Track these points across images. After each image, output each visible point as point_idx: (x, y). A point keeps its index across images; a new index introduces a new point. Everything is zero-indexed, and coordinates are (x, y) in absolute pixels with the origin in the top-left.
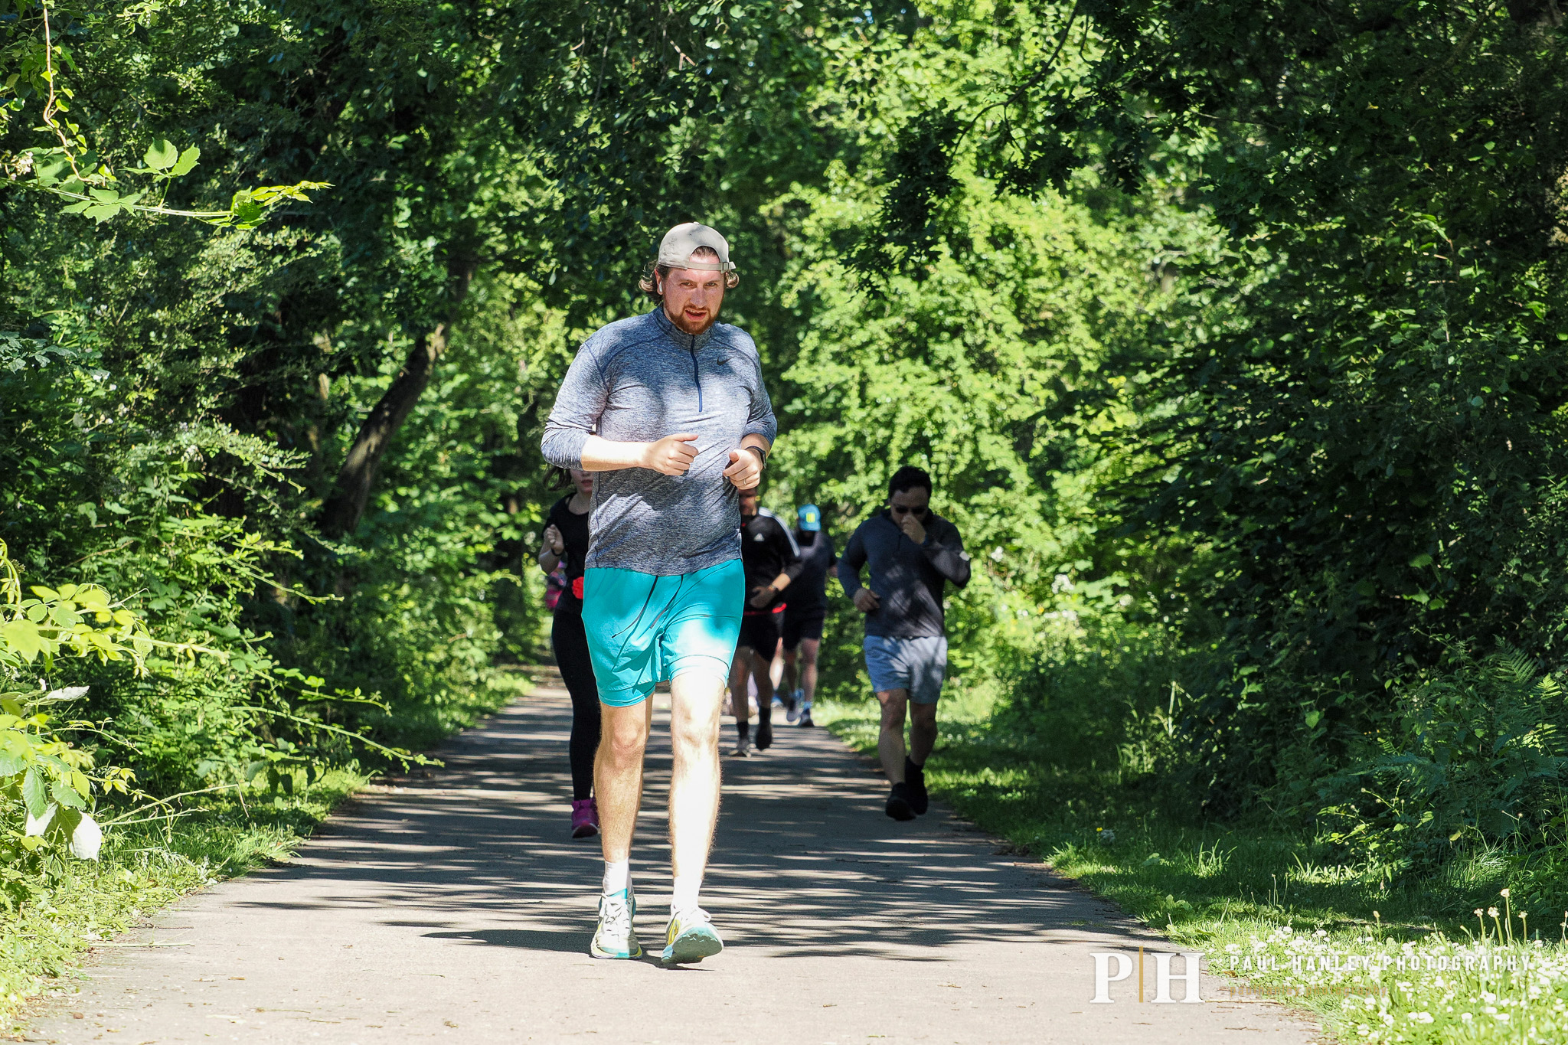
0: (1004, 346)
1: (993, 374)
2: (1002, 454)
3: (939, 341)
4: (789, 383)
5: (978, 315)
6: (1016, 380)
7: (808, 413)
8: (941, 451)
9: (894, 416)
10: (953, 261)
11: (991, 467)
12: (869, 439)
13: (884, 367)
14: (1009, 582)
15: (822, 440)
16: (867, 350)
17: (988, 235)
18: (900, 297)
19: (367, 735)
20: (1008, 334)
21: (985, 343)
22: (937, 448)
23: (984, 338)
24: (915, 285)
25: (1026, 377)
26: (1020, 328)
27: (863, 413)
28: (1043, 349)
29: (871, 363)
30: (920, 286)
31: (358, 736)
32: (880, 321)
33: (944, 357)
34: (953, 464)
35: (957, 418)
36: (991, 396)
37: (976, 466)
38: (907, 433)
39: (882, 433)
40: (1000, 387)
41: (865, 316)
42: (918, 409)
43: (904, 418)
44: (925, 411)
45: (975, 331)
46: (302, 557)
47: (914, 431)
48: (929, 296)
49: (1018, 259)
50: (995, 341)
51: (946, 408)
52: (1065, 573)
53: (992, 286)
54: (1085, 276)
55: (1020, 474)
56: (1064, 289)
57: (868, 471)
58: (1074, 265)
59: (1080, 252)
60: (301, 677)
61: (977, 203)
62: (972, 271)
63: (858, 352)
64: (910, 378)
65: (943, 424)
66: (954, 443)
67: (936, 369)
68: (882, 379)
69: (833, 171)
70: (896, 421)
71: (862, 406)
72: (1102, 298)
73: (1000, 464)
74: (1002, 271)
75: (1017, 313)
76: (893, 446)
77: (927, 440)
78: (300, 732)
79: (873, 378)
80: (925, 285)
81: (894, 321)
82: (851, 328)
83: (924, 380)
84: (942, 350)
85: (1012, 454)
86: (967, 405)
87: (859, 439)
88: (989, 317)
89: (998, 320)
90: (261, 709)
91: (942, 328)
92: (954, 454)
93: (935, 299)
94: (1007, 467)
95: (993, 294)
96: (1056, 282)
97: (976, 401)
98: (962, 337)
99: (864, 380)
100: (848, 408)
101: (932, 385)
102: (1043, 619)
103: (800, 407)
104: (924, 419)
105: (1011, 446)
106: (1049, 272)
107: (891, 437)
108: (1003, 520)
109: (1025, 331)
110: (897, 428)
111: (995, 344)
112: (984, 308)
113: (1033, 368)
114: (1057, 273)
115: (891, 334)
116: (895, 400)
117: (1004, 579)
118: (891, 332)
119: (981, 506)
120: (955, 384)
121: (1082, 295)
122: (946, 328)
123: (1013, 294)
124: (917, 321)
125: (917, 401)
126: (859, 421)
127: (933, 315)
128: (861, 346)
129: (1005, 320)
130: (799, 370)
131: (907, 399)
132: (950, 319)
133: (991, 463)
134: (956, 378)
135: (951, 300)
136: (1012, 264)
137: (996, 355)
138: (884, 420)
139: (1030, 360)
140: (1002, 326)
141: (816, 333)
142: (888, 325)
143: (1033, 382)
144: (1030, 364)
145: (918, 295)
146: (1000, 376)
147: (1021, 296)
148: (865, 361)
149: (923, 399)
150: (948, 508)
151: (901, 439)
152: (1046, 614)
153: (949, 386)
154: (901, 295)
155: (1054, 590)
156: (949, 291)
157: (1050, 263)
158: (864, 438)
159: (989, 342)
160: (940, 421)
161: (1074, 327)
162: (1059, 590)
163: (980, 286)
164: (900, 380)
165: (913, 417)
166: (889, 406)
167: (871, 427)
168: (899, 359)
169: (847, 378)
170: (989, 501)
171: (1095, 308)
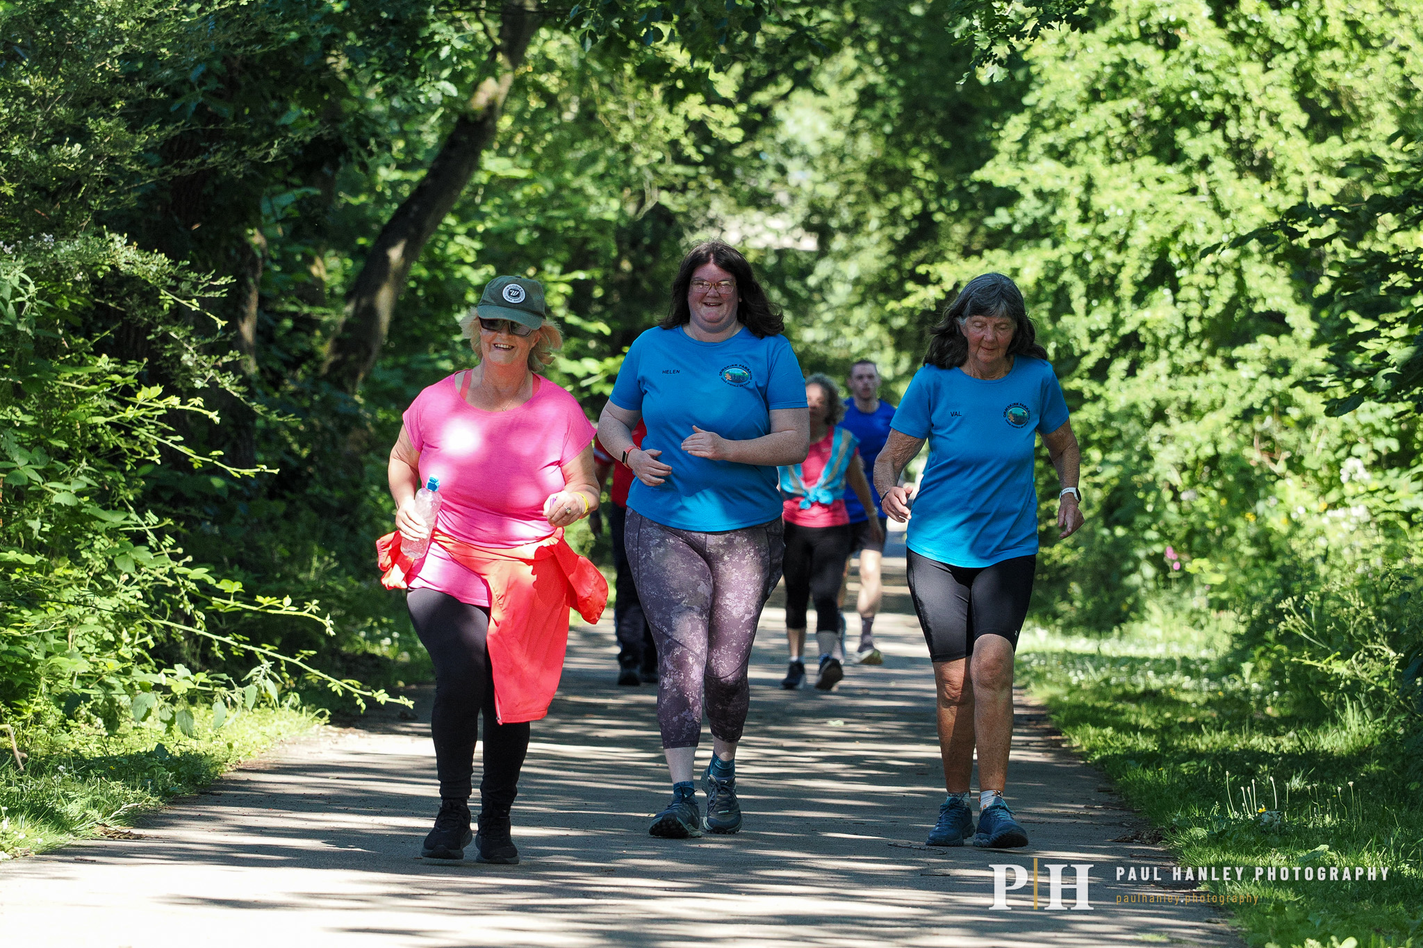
0: (1282, 143)
1: (1265, 179)
2: (1274, 289)
3: (1194, 134)
4: (986, 186)
5: (1246, 98)
6: (1299, 190)
7: (1017, 229)
8: (1190, 284)
9: (1127, 235)
10: (1212, 24)
11: (1259, 308)
12: (1095, 267)
13: (1115, 167)
14: (1282, 466)
15: (1030, 266)
16: (1093, 143)
18: (1140, 73)
19: (309, 661)
20: (1286, 128)
21: (1255, 139)
22: (1182, 282)
23: (1252, 130)
24: (1161, 54)
25: (1310, 186)
26: (1303, 119)
27: (1085, 230)
28: (1336, 149)
29: (1096, 161)
30: (1166, 56)
31: (296, 661)
32: (1110, 104)
33: (1196, 156)
34: (1205, 302)
36: (1260, 210)
37: (1240, 306)
38: (1143, 259)
39: (1111, 256)
40: (1275, 198)
41: (1095, 96)
43: (1140, 239)
44: (1168, 231)
45: (1239, 119)
46: (217, 420)
47: (1153, 257)
48: (1178, 69)
49: (1304, 25)
50: (1270, 135)
51: (1200, 226)
52: (1359, 457)
53: (1266, 58)
54: (1393, 48)
55: (1300, 318)
56: (1365, 67)
57: (1088, 313)
58: (1377, 33)
59: (1387, 15)
60: (211, 581)
62: (1237, 38)
63: (1081, 146)
64: (1151, 183)
65: (1195, 249)
66: (1208, 274)
67: (1188, 171)
68: (1112, 184)
70: (1130, 242)
71: (1084, 220)
72: (1416, 81)
73: (1273, 304)
74: (1281, 40)
75: (1300, 99)
76: (1125, 276)
77: (1172, 269)
79: (1097, 182)
80: (1174, 55)
81: (1130, 105)
82: (1073, 113)
83: (1169, 186)
84: (1195, 146)
85: (1290, 291)
86: (1228, 221)
87: (1080, 266)
88: (1257, 102)
89: (1273, 106)
90: (165, 622)
91: (1197, 115)
92: (1209, 288)
93: (1187, 75)
94: (1283, 310)
95: (1267, 70)
96: (1353, 57)
97: (1241, 216)
98: (1224, 128)
99: (1089, 185)
100: (1063, 224)
101: (1180, 193)
102: (1325, 520)
103: (1007, 220)
104: (1168, 240)
105: (1288, 280)
106: (1345, 42)
107: (1123, 265)
108: (1276, 381)
109: (1312, 122)
110: (1130, 251)
111: (1269, 141)
112: (1253, 93)
113: (1320, 172)
114: (1356, 44)
115: (1126, 123)
116: (1129, 213)
117: (1275, 462)
118: (1125, 119)
119: (1245, 361)
120: (1212, 193)
121: (1389, 75)
122: (1201, 116)
123: (1295, 71)
124: (1161, 105)
125: (1158, 216)
126: (1080, 241)
127: (1184, 98)
128: (1087, 138)
129: (1282, 108)
130: (999, 168)
131: (1145, 213)
132: (1207, 103)
133: (1260, 303)
134: (1212, 185)
135: (1209, 78)
136: (1294, 31)
137: (1270, 155)
138: (1114, 240)
139: (1317, 162)
140: (1277, 115)
141: (1025, 118)
142: (1121, 110)
143: (1320, 192)
144: (1316, 167)
145: (1163, 69)
146: (1274, 184)
147: (1306, 74)
148: (1090, 158)
149: (1167, 213)
150: (1199, 363)
151: (1134, 268)
152: (1330, 513)
153: (1204, 196)
154: (1140, 70)
155: (1344, 479)
156: (1207, 66)
157: (1346, 30)
158: (1086, 263)
159: (1259, 137)
160: (1189, 243)
161: (1377, 120)
162: (1351, 480)
163: (1249, 59)
164: (1137, 186)
165: (1152, 237)
166: (1120, 221)
167: (1096, 249)
168: (1136, 156)
169: (1065, 183)
170: (1257, 355)
171: (1408, 93)
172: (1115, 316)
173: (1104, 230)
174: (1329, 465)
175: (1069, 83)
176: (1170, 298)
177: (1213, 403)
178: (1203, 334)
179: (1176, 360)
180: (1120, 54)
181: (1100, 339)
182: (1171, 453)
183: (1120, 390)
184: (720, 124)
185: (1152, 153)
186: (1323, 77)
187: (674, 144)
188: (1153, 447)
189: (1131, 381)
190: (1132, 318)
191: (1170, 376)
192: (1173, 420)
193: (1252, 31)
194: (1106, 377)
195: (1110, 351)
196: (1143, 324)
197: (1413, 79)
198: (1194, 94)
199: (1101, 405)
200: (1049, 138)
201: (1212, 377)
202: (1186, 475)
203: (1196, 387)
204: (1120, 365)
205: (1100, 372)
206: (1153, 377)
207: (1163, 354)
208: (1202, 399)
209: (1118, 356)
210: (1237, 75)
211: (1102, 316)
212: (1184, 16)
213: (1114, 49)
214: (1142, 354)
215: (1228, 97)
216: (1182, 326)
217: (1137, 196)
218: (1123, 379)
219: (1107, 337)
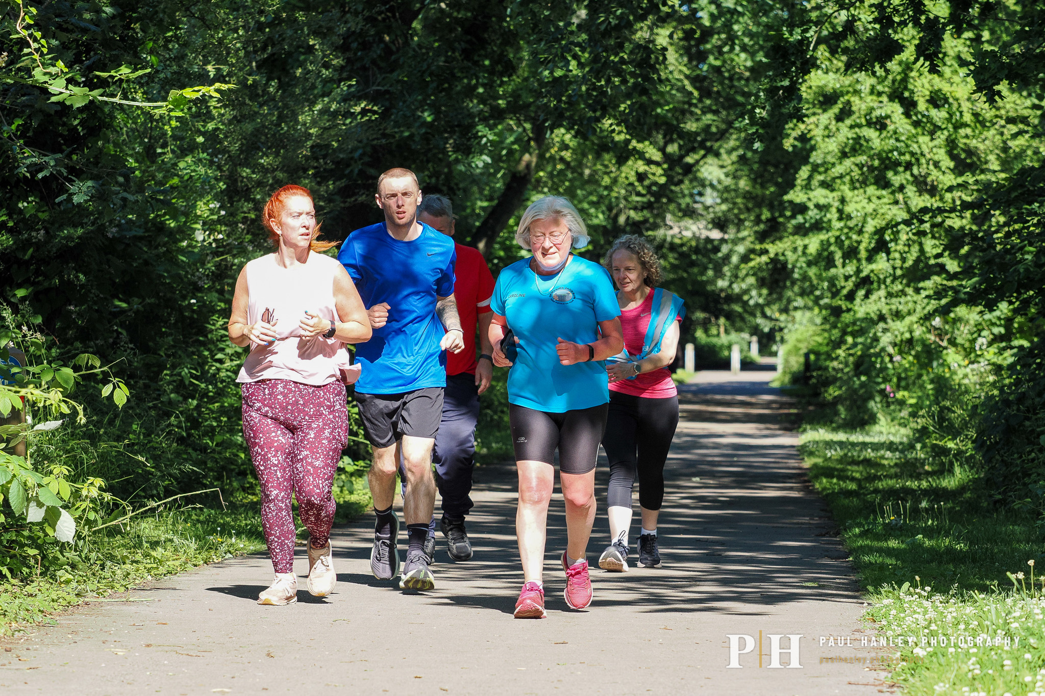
0: (941, 177)
1: (933, 195)
2: (939, 252)
3: (896, 173)
4: (791, 203)
5: (922, 154)
6: (950, 201)
7: (807, 225)
8: (896, 251)
9: (863, 226)
10: (903, 117)
11: (932, 262)
12: (847, 243)
13: (856, 192)
14: (945, 343)
15: (813, 243)
16: (844, 179)
17: (928, 98)
20: (943, 169)
21: (927, 175)
22: (892, 249)
23: (926, 171)
24: (877, 133)
25: (956, 199)
26: (952, 165)
27: (842, 224)
28: (968, 178)
29: (846, 188)
30: (881, 134)
32: (852, 159)
33: (897, 185)
34: (904, 260)
37: (921, 261)
38: (871, 238)
39: (855, 237)
41: (844, 155)
42: (880, 221)
43: (869, 228)
44: (884, 223)
45: (919, 165)
47: (876, 237)
48: (887, 140)
49: (951, 115)
50: (935, 173)
51: (900, 220)
52: (984, 337)
53: (932, 133)
54: (997, 127)
55: (953, 267)
56: (983, 137)
57: (844, 266)
58: (989, 119)
61: (921, 75)
62: (916, 124)
63: (838, 181)
64: (874, 199)
66: (905, 245)
67: (893, 193)
68: (854, 200)
69: (820, 53)
70: (864, 230)
71: (840, 219)
72: (1010, 143)
73: (939, 260)
74: (940, 124)
75: (950, 153)
76: (862, 247)
77: (886, 243)
79: (847, 199)
80: (884, 133)
81: (862, 159)
82: (834, 164)
83: (885, 200)
84: (896, 179)
87: (839, 241)
88: (928, 156)
89: (936, 158)
91: (897, 164)
92: (905, 252)
93: (892, 143)
94: (944, 262)
95: (932, 139)
96: (977, 132)
98: (911, 170)
99: (843, 201)
100: (830, 221)
101: (889, 204)
102: (968, 370)
103: (803, 221)
104: (884, 228)
106: (972, 124)
107: (861, 241)
109: (956, 167)
110: (864, 235)
111: (935, 176)
112: (926, 150)
114: (978, 125)
115: (861, 169)
116: (863, 215)
117: (942, 340)
118: (860, 166)
119: (924, 289)
120: (906, 203)
121: (995, 140)
122: (900, 164)
123: (947, 139)
124: (879, 159)
125: (878, 216)
126: (838, 229)
127: (890, 155)
128: (841, 177)
129: (941, 159)
130: (796, 194)
131: (871, 214)
132: (902, 158)
133: (932, 259)
134: (906, 199)
135: (902, 144)
136: (946, 119)
137: (935, 183)
138: (856, 229)
140: (939, 162)
141: (809, 167)
142: (858, 162)
145: (879, 140)
146: (938, 198)
147: (953, 141)
148: (842, 187)
149: (883, 214)
150: (902, 291)
151: (866, 243)
152: (970, 366)
153: (902, 205)
154: (867, 141)
155: (977, 348)
156: (903, 138)
157: (973, 118)
158: (842, 241)
159: (929, 174)
161: (990, 164)
162: (981, 349)
163: (923, 134)
164: (866, 201)
165: (876, 227)
166: (859, 219)
167: (847, 233)
168: (866, 185)
169: (830, 200)
170: (931, 286)
171: (1005, 149)
172: (858, 268)
174: (970, 341)
175: (831, 148)
176: (885, 258)
177: (909, 311)
178: (903, 276)
179: (889, 289)
180: (856, 133)
181: (850, 280)
182: (889, 337)
183: (861, 306)
184: (654, 174)
185: (875, 184)
186: (962, 142)
188: (879, 334)
189: (868, 301)
190: (867, 269)
191: (886, 298)
192: (889, 321)
193: (925, 120)
194: (854, 299)
195: (856, 286)
196: (872, 271)
198: (895, 153)
199: (852, 313)
200: (821, 178)
201: (909, 298)
202: (896, 348)
203: (900, 303)
204: (861, 293)
205: (851, 297)
206: (878, 299)
207: (883, 286)
208: (903, 308)
209: (860, 288)
210: (917, 142)
211: (850, 269)
212: (889, 112)
213: (853, 131)
214: (872, 287)
215: (913, 154)
216: (892, 272)
217: (866, 206)
218: (863, 300)
219: (853, 279)
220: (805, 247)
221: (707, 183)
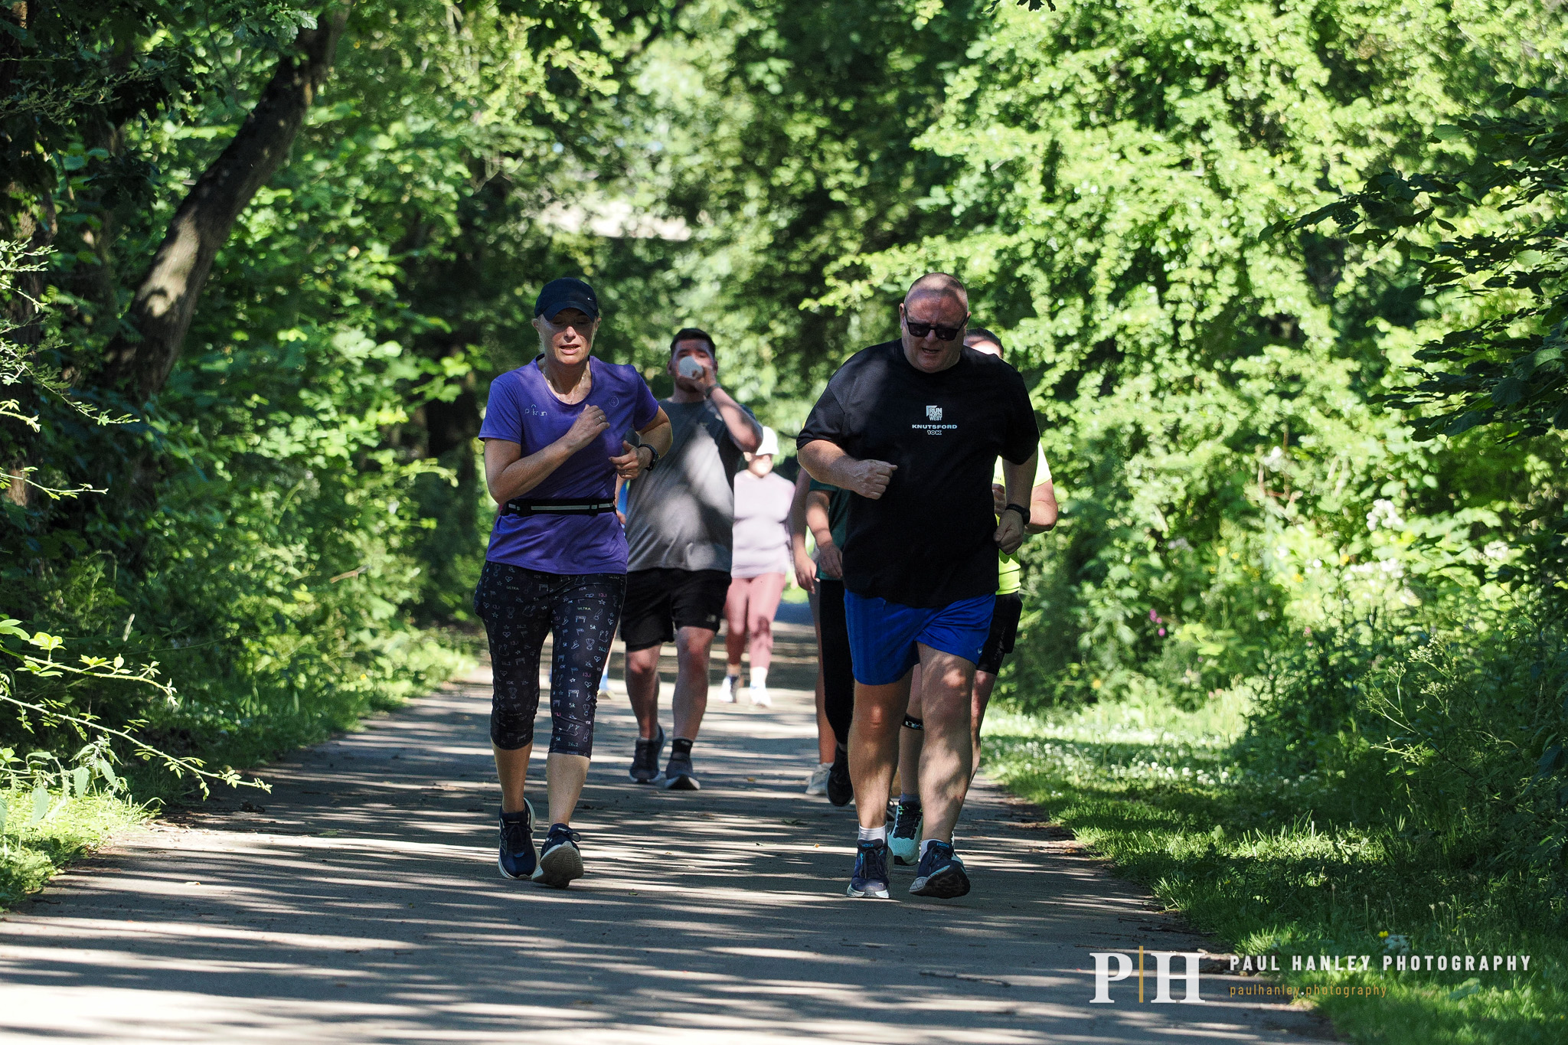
0: (1297, 104)
1: (1274, 150)
2: (1285, 288)
3: (1187, 93)
4: (926, 155)
5: (1252, 49)
6: (1316, 164)
7: (956, 211)
8: (1182, 281)
9: (1103, 219)
11: (1267, 311)
12: (1060, 258)
13: (1088, 131)
14: (1292, 510)
15: (979, 256)
16: (1061, 102)
18: (1120, 15)
20: (1303, 85)
21: (1263, 99)
22: (1171, 277)
23: (1261, 88)
25: (1332, 160)
26: (1324, 76)
27: (1048, 211)
28: (1362, 113)
29: (1063, 126)
32: (1083, 54)
33: (1191, 121)
34: (1201, 304)
35: (1210, 225)
36: (1269, 189)
37: (1242, 308)
38: (1124, 248)
39: (1082, 245)
40: (1288, 174)
41: (1060, 44)
42: (1145, 208)
43: (1119, 223)
44: (1156, 211)
46: (37, 427)
47: (1136, 245)
48: (1169, 13)
50: (1282, 95)
51: (1193, 207)
52: (1389, 498)
55: (1317, 324)
57: (1053, 315)
60: (23, 635)
63: (1045, 106)
64: (1132, 153)
65: (1187, 235)
66: (1204, 268)
67: (1179, 139)
68: (1084, 154)
70: (1106, 227)
71: (1049, 199)
72: (1465, 29)
73: (1282, 306)
75: (1319, 49)
76: (1100, 269)
77: (1159, 261)
78: (27, 725)
79: (1068, 151)
81: (1108, 55)
82: (1033, 66)
83: (1156, 158)
84: (1189, 109)
85: (1304, 289)
86: (1229, 202)
87: (1043, 257)
88: (1268, 53)
89: (1286, 59)
91: (1191, 68)
92: (1205, 287)
93: (1180, 19)
94: (1295, 313)
95: (1279, 13)
97: (1245, 196)
98: (1225, 86)
99: (1054, 155)
100: (1024, 203)
101: (1170, 167)
102: (1347, 576)
103: (944, 201)
104: (1154, 225)
105: (1302, 277)
107: (1097, 255)
108: (1286, 402)
109: (1332, 81)
110: (1107, 239)
111: (1281, 101)
112: (1262, 39)
113: (1344, 143)
115: (1102, 77)
116: (1105, 190)
117: (1284, 504)
118: (1101, 73)
119: (1248, 377)
120: (1209, 167)
121: (1431, 20)
122: (1197, 70)
123: (1313, 15)
124: (1147, 57)
125: (1142, 194)
126: (1043, 225)
127: (1175, 47)
128: (1050, 97)
129: (1298, 61)
130: (943, 133)
131: (1126, 190)
132: (1204, 55)
133: (1268, 303)
134: (1211, 157)
135: (1206, 21)
137: (1282, 120)
138: (1085, 224)
139: (1340, 129)
140: (1292, 70)
141: (974, 71)
142: (1097, 62)
143: (1344, 168)
144: (1340, 137)
145: (1149, 11)
146: (1287, 156)
147: (1328, 19)
148: (1055, 123)
149: (1154, 191)
150: (1189, 379)
151: (1113, 259)
152: (1353, 567)
153: (1199, 170)
154: (1120, 12)
155: (1371, 525)
156: (1204, 7)
158: (1051, 254)
159: (1269, 97)
160: (1181, 229)
161: (1416, 77)
162: (1379, 525)
164: (1117, 156)
165: (1135, 221)
166: (1094, 201)
167: (1063, 235)
168: (1115, 121)
169: (1024, 151)
170: (1263, 370)
171: (1454, 44)
172: (1086, 319)
173: (1074, 211)
174: (1352, 507)
175: (1033, 29)
176: (1155, 298)
177: (1207, 428)
178: (1196, 343)
179: (1161, 374)
181: (1068, 348)
182: (1156, 490)
183: (1092, 411)
184: (591, 74)
185: (1130, 117)
186: (1348, 23)
187: (534, 98)
188: (1132, 482)
189: (1104, 399)
190: (1108, 321)
191: (1154, 394)
192: (1156, 450)
194: (1076, 396)
195: (1081, 363)
196: (1122, 329)
197: (1462, 26)
198: (1189, 43)
199: (1067, 430)
200: (1006, 96)
201: (1208, 396)
202: (1172, 519)
203: (1187, 410)
204: (1092, 381)
205: (1067, 389)
206: (1133, 397)
207: (1147, 367)
208: (1194, 422)
209: (1089, 370)
210: (1243, 19)
211: (1069, 321)
214: (1120, 367)
215: (1225, 45)
216: (1170, 332)
217: (1116, 170)
218: (1096, 398)
219: (1076, 345)
220: (961, 263)
221: (659, 102)
